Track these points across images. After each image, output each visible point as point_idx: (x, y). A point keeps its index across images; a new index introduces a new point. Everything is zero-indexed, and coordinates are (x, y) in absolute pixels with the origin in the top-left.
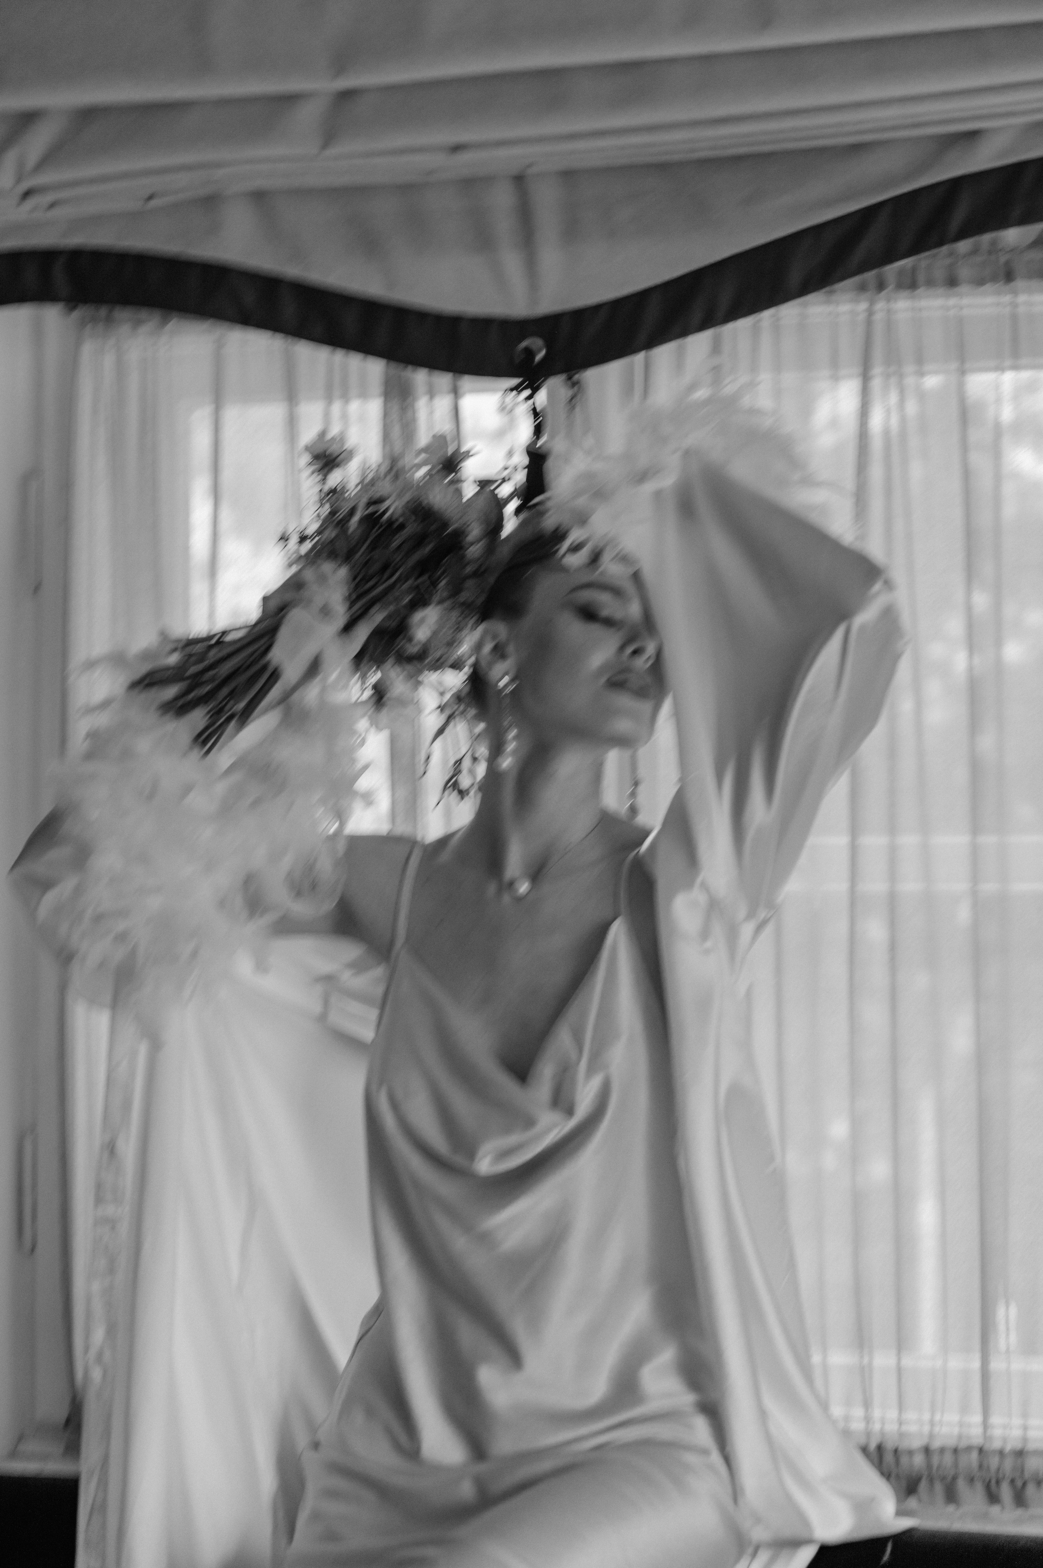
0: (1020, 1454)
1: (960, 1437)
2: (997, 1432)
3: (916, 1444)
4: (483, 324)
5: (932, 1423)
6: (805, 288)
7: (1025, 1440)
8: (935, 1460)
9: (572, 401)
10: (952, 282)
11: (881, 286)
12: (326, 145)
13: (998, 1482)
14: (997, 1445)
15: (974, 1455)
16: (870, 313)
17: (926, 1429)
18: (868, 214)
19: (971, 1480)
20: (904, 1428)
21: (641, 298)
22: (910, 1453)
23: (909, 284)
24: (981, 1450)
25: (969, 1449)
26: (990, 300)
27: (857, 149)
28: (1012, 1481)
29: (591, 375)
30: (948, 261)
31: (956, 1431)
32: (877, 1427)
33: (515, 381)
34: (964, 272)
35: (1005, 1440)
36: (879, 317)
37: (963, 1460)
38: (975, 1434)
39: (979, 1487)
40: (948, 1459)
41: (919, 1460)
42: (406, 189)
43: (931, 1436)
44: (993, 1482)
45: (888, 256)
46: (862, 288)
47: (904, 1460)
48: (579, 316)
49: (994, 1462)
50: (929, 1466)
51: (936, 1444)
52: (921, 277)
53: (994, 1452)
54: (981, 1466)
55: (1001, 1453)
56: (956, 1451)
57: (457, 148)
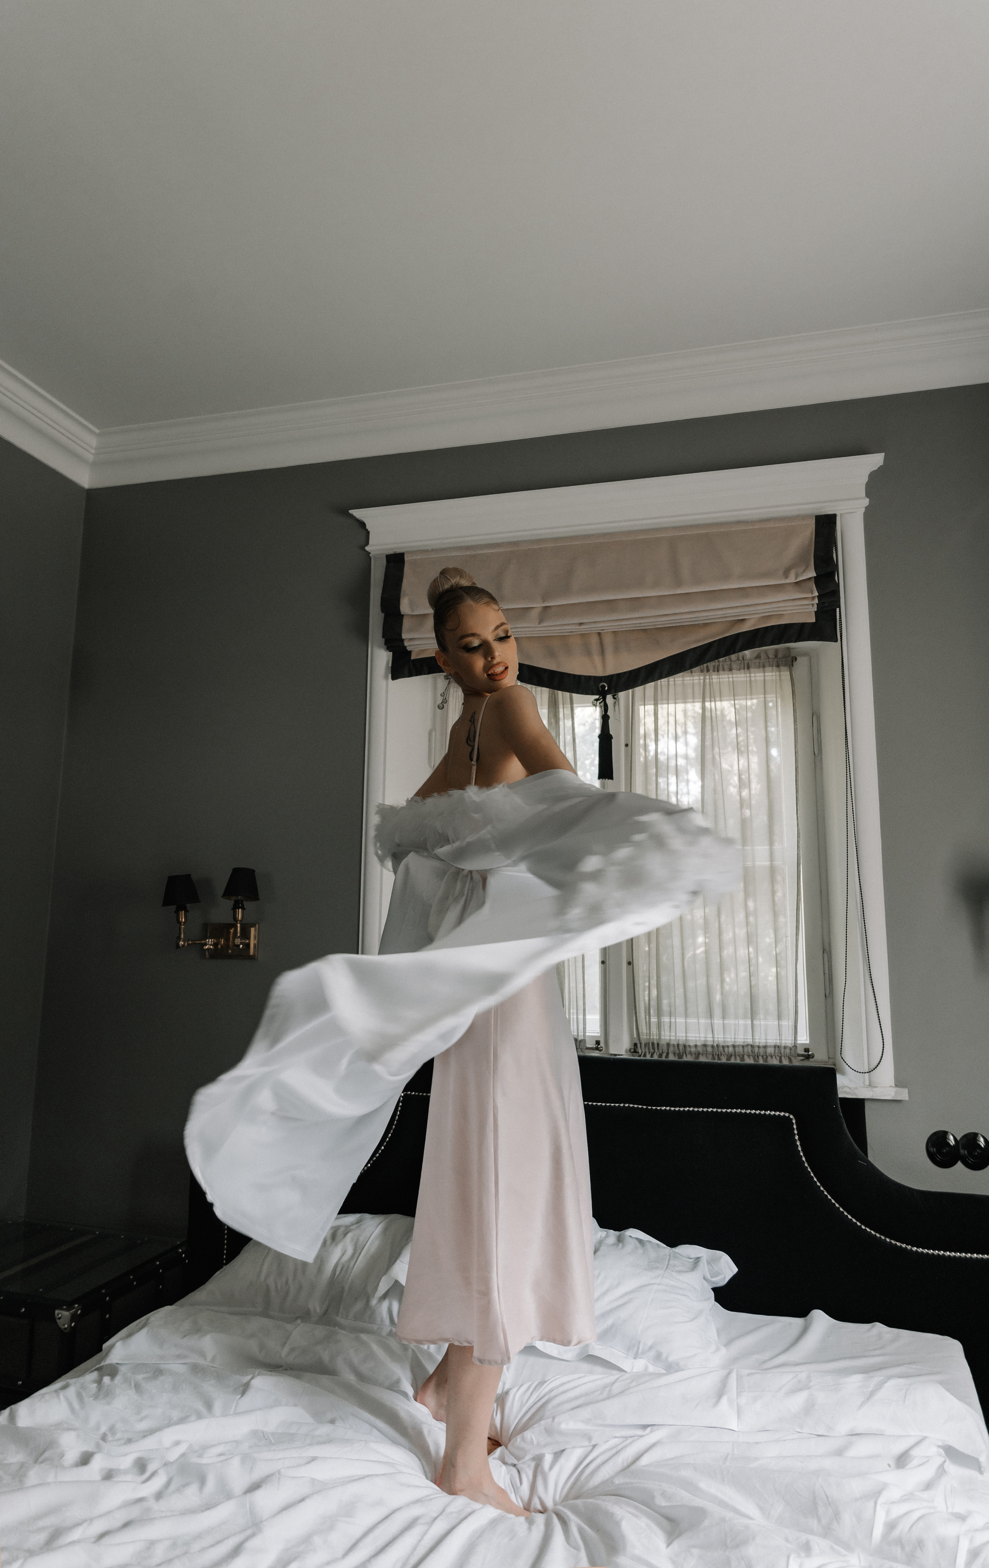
0: (765, 1047)
1: (744, 1042)
2: (757, 1041)
3: (730, 1044)
4: (589, 678)
5: (735, 1038)
6: (691, 667)
7: (766, 1042)
8: (737, 1049)
9: (615, 703)
10: (731, 669)
11: (708, 671)
12: (540, 622)
13: (758, 1057)
14: (757, 1044)
15: (750, 1047)
16: (704, 680)
17: (733, 1040)
18: (710, 644)
19: (749, 1056)
20: (725, 1040)
21: (639, 670)
22: (728, 1047)
23: (717, 670)
24: (752, 1046)
25: (747, 1045)
26: (742, 675)
27: (706, 625)
28: (762, 1057)
29: (622, 695)
30: (729, 663)
31: (743, 1040)
32: (716, 1039)
33: (597, 697)
34: (734, 666)
35: (759, 1043)
36: (708, 681)
37: (746, 1049)
38: (750, 1041)
39: (752, 1058)
40: (741, 1049)
41: (731, 1049)
42: (563, 637)
43: (735, 1042)
44: (756, 1057)
45: (717, 657)
46: (702, 671)
47: (726, 1049)
48: (619, 675)
49: (756, 1050)
50: (735, 1052)
51: (737, 1044)
52: (721, 667)
53: (756, 1046)
54: (752, 1052)
55: (759, 1047)
56: (743, 1046)
57: (581, 624)
